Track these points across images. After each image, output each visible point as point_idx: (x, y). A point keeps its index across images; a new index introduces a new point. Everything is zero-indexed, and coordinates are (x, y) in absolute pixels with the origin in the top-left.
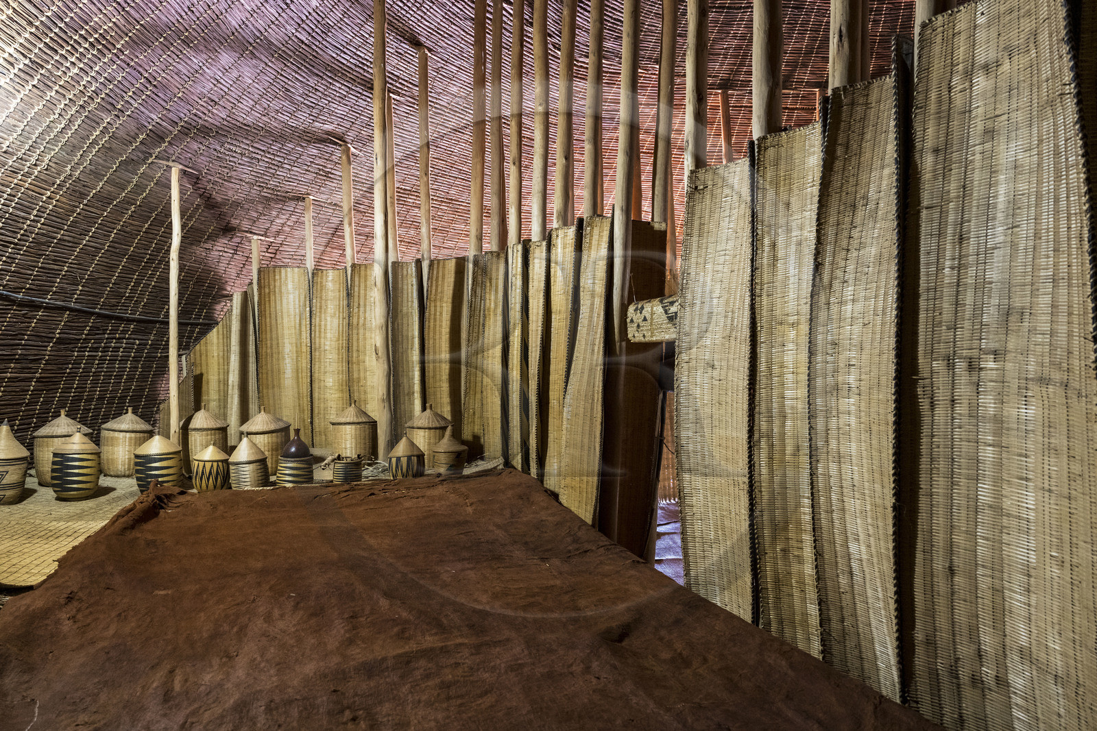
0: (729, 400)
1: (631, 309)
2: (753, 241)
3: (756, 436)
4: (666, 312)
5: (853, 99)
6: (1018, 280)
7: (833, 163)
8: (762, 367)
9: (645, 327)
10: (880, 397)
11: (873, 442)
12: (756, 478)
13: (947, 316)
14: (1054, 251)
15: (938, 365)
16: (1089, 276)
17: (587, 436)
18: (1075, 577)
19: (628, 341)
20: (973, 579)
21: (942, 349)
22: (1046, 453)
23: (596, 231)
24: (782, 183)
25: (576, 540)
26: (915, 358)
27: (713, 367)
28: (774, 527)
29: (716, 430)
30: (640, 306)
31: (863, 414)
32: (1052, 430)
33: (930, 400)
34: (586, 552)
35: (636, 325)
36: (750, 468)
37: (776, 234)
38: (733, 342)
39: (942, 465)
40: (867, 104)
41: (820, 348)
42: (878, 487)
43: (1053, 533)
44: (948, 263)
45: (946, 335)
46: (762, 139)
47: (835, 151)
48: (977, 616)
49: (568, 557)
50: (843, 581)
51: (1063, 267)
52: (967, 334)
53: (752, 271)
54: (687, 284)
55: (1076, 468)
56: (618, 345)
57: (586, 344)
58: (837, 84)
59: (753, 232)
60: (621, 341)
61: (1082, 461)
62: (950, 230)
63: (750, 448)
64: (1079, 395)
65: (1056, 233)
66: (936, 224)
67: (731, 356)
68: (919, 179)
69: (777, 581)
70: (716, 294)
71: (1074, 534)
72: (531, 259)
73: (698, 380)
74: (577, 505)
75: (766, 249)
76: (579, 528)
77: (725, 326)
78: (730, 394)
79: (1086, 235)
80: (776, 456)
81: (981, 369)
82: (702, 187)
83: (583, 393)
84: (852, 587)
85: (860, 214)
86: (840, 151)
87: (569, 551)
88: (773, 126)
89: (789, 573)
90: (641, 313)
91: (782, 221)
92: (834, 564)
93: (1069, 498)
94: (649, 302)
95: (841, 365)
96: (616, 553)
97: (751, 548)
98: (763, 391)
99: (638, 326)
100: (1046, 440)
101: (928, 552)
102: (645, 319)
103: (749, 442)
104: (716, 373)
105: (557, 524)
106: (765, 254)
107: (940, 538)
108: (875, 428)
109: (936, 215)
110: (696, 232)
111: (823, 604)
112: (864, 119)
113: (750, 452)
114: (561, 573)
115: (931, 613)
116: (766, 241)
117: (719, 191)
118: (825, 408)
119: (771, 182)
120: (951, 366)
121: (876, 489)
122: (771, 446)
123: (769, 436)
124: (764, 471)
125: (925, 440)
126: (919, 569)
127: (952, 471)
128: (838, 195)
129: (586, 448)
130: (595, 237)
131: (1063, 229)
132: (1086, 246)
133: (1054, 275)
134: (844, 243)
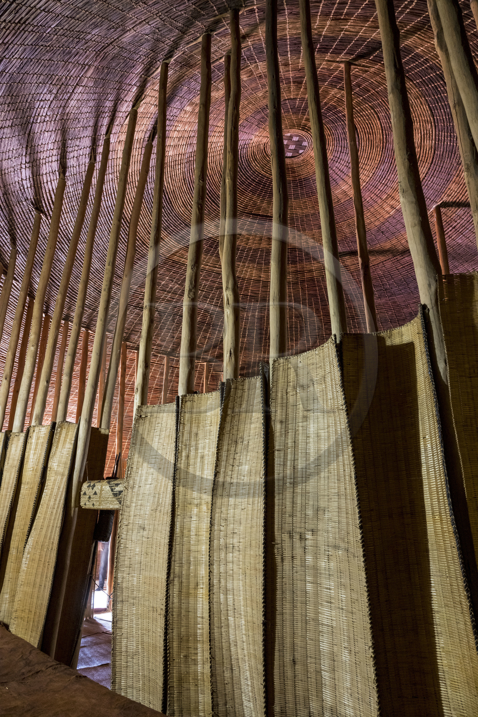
0: (154, 552)
1: (85, 486)
2: (176, 453)
3: (172, 576)
4: (112, 490)
5: (236, 386)
6: (322, 493)
7: (226, 417)
8: (178, 530)
9: (95, 499)
10: (252, 553)
11: (247, 581)
12: (170, 605)
13: (289, 509)
14: (338, 480)
15: (286, 537)
16: (355, 496)
17: (40, 576)
18: (357, 660)
19: (80, 507)
20: (306, 665)
21: (287, 527)
22: (339, 588)
23: (64, 431)
24: (194, 422)
25: (28, 664)
26: (273, 532)
27: (144, 529)
28: (180, 640)
29: (143, 572)
30: (92, 484)
31: (241, 563)
32: (342, 574)
33: (281, 556)
34: (37, 672)
35: (88, 497)
36: (166, 599)
37: (189, 450)
38: (158, 513)
39: (288, 596)
40: (243, 390)
41: (216, 521)
42: (249, 609)
43: (345, 634)
44: (288, 481)
45: (289, 520)
46: (184, 396)
47: (227, 411)
48: (308, 690)
49: (22, 680)
50: (227, 674)
51: (342, 489)
52: (299, 519)
53: (175, 471)
54: (130, 474)
55: (355, 596)
56: (73, 510)
57: (47, 508)
58: (228, 377)
59: (176, 448)
60: (75, 507)
61: (357, 592)
62: (289, 463)
63: (167, 585)
64: (354, 556)
65: (338, 472)
66: (282, 459)
67: (157, 522)
68: (273, 435)
69: (180, 680)
70: (149, 481)
71: (356, 634)
72: (10, 444)
73: (133, 538)
74: (23, 632)
75: (183, 458)
76: (30, 653)
77: (154, 502)
78: (154, 547)
79: (353, 476)
80: (184, 590)
81: (306, 539)
82: (144, 416)
83: (40, 544)
84: (232, 679)
85: (239, 446)
86: (229, 412)
87: (23, 674)
88: (190, 390)
89: (188, 673)
90: (93, 489)
91: (193, 443)
92: (222, 664)
93: (352, 613)
94: (100, 482)
95: (229, 533)
96: (62, 671)
97: (164, 657)
98: (177, 546)
99: (90, 498)
100: (339, 580)
101: (281, 651)
102: (95, 493)
103: (167, 581)
104: (145, 533)
105: (11, 651)
106: (183, 461)
107: (288, 641)
108: (248, 572)
109: (282, 455)
110: (138, 442)
111: (214, 694)
112: (241, 397)
113: (167, 588)
114: (19, 694)
115: (284, 692)
116: (184, 454)
117: (154, 420)
118: (218, 559)
119: (188, 420)
120: (291, 537)
121: (248, 611)
122: (181, 583)
123: (180, 577)
124: (176, 600)
125: (279, 580)
126: (276, 663)
127: (293, 599)
128: (228, 435)
129: (37, 585)
130: (63, 435)
131: (341, 471)
132: (354, 481)
133: (338, 492)
134: (231, 461)
